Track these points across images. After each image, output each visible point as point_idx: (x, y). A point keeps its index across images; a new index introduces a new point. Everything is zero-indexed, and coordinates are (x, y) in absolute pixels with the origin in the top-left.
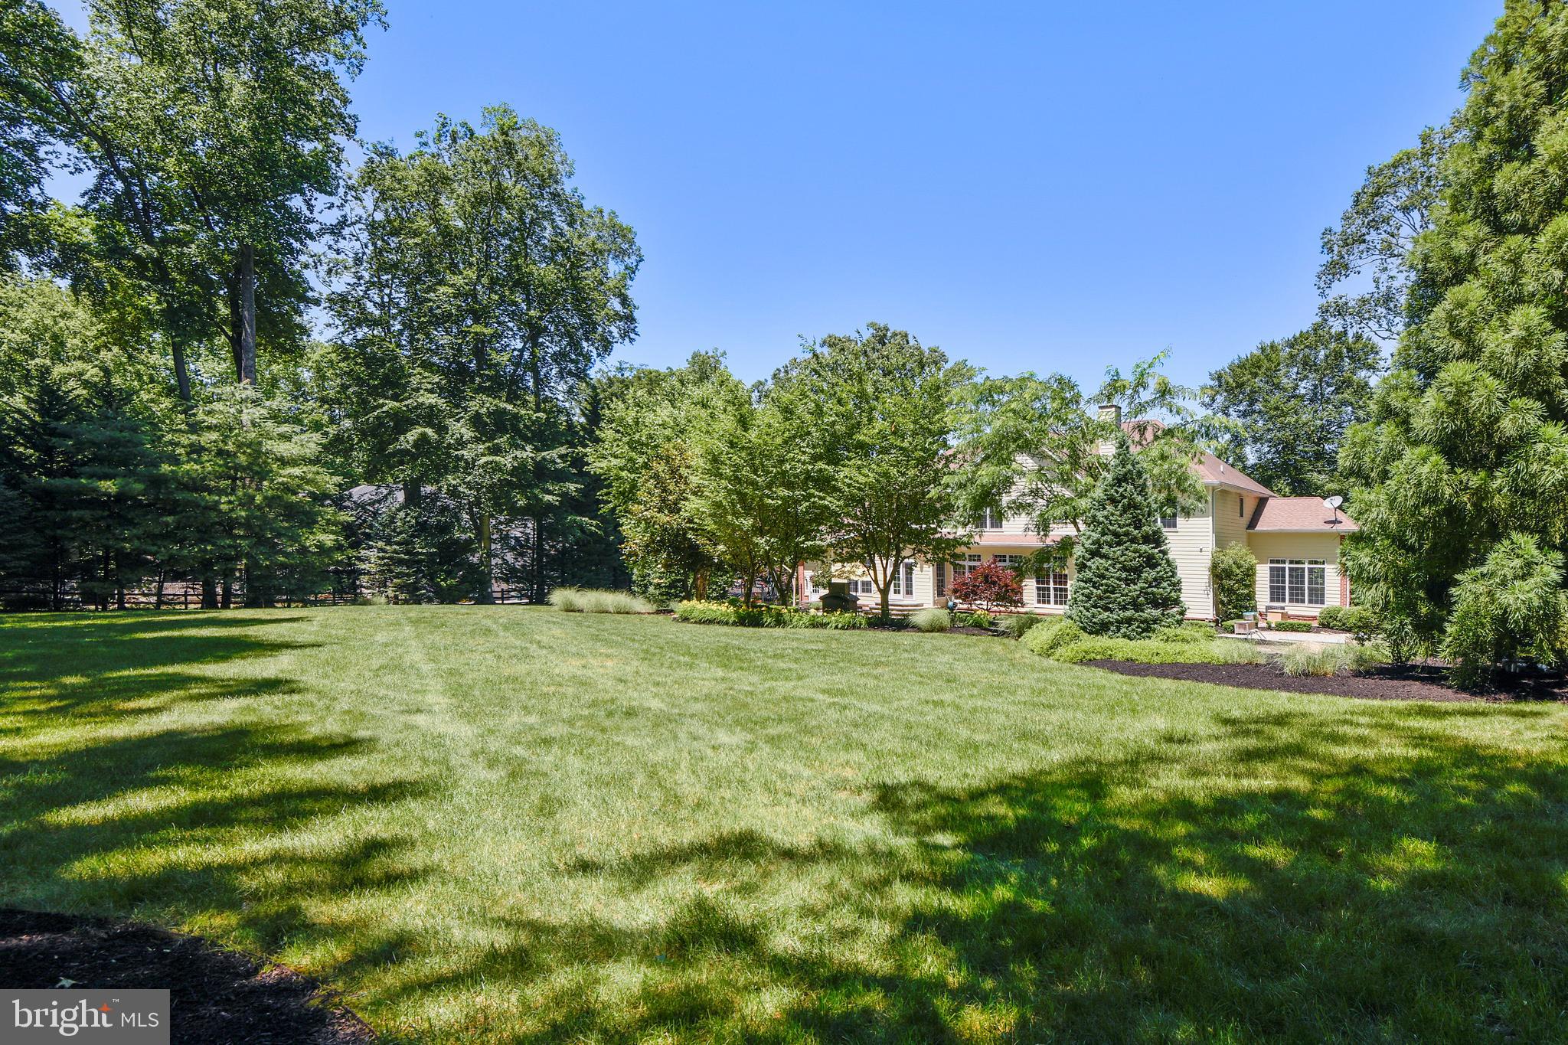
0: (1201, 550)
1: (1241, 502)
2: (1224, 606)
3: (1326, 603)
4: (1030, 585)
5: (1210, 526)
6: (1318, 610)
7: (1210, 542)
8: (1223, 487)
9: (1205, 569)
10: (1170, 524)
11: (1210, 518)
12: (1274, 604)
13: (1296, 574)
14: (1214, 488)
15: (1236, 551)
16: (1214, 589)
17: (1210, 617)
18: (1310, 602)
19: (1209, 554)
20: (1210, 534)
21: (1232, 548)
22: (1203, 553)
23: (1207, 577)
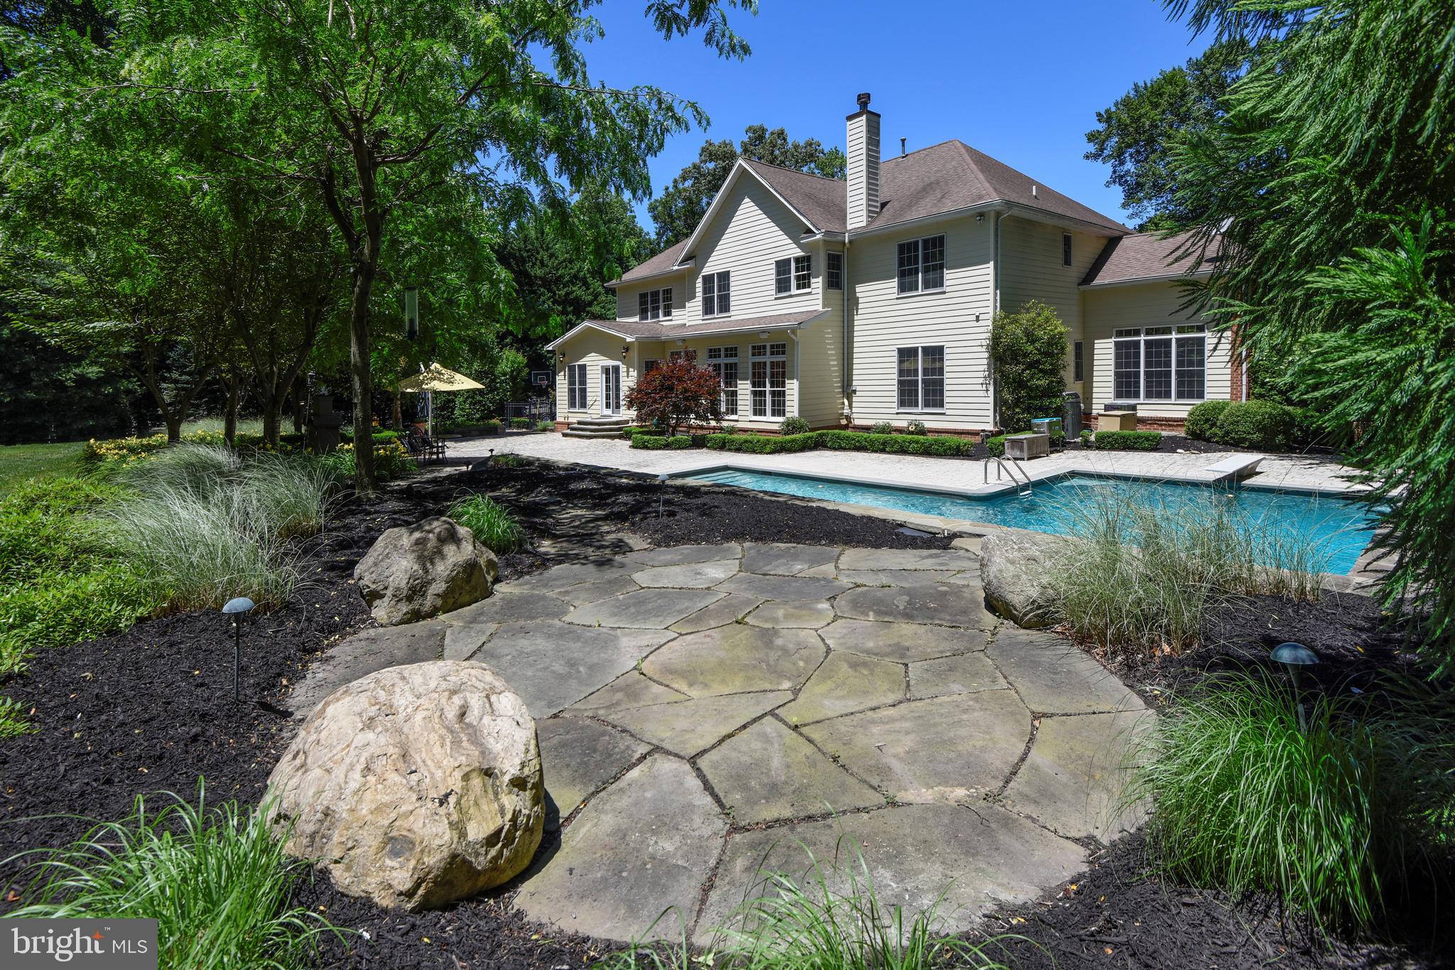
0: (978, 319)
1: (1067, 241)
2: (1008, 409)
3: (1207, 396)
4: (744, 389)
5: (991, 277)
6: (1189, 408)
7: (991, 303)
8: (1015, 212)
9: (984, 349)
10: (935, 282)
11: (991, 264)
12: (1120, 402)
13: (1158, 351)
14: (998, 214)
15: (1033, 315)
16: (995, 380)
17: (990, 427)
18: (1180, 395)
19: (990, 323)
20: (991, 290)
21: (1028, 310)
22: (981, 323)
23: (985, 362)
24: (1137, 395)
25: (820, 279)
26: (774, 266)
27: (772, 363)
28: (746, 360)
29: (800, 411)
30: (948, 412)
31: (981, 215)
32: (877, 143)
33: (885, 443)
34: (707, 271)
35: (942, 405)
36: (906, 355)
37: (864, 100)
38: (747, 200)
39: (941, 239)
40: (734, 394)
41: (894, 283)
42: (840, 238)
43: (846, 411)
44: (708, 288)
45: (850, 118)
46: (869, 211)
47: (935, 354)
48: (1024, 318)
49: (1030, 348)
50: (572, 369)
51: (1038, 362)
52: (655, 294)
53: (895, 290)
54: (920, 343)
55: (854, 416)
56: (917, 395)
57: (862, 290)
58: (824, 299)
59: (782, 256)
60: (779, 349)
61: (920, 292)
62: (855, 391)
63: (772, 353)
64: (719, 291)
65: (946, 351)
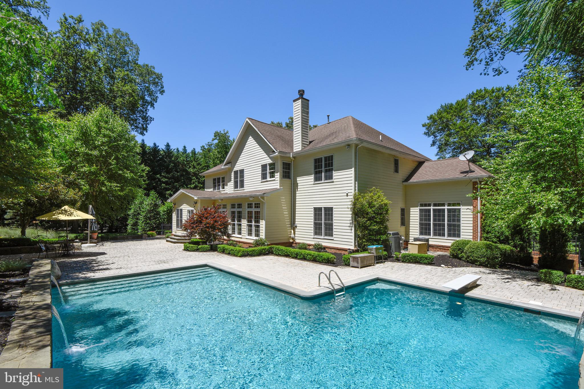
0: (347, 195)
1: (396, 162)
2: (360, 239)
3: (461, 236)
4: (244, 223)
5: (353, 175)
6: (452, 241)
7: (353, 188)
8: (365, 145)
9: (349, 210)
10: (329, 177)
11: (353, 169)
12: (422, 237)
13: (439, 214)
14: (357, 145)
15: (372, 194)
16: (355, 225)
17: (352, 248)
18: (449, 235)
19: (352, 197)
20: (353, 181)
21: (371, 192)
22: (349, 197)
23: (351, 216)
24: (430, 235)
25: (278, 174)
26: (260, 167)
27: (255, 212)
28: (245, 210)
29: (266, 235)
30: (335, 239)
31: (349, 145)
32: (308, 113)
33: (297, 254)
34: (235, 169)
35: (332, 236)
36: (317, 211)
37: (301, 93)
38: (251, 137)
39: (332, 156)
40: (240, 225)
41: (312, 177)
42: (288, 155)
43: (292, 236)
44: (236, 177)
45: (294, 101)
46: (303, 144)
47: (329, 211)
48: (368, 195)
49: (370, 210)
50: (178, 210)
51: (374, 217)
52: (219, 179)
53: (313, 180)
54: (323, 205)
55: (296, 238)
56: (322, 230)
57: (299, 180)
58: (281, 183)
59: (264, 163)
60: (257, 206)
61: (323, 182)
62: (296, 227)
63: (255, 207)
64: (240, 178)
65: (334, 210)
